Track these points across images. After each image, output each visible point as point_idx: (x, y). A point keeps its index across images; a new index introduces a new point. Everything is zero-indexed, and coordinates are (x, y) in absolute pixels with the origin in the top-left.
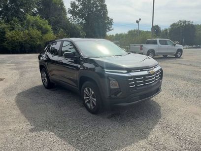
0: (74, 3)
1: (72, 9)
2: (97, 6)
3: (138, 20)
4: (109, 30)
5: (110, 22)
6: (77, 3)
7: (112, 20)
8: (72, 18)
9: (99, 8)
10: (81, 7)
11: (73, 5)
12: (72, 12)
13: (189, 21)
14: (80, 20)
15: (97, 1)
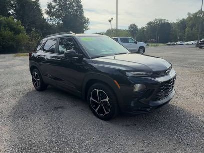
0: (51, 4)
1: (48, 10)
2: (73, 6)
3: (111, 19)
4: (86, 30)
5: (87, 22)
6: (54, 4)
7: (89, 20)
8: (49, 18)
9: (76, 8)
10: (57, 7)
11: (50, 6)
12: (49, 13)
13: (165, 20)
14: (58, 20)
15: (74, 2)
